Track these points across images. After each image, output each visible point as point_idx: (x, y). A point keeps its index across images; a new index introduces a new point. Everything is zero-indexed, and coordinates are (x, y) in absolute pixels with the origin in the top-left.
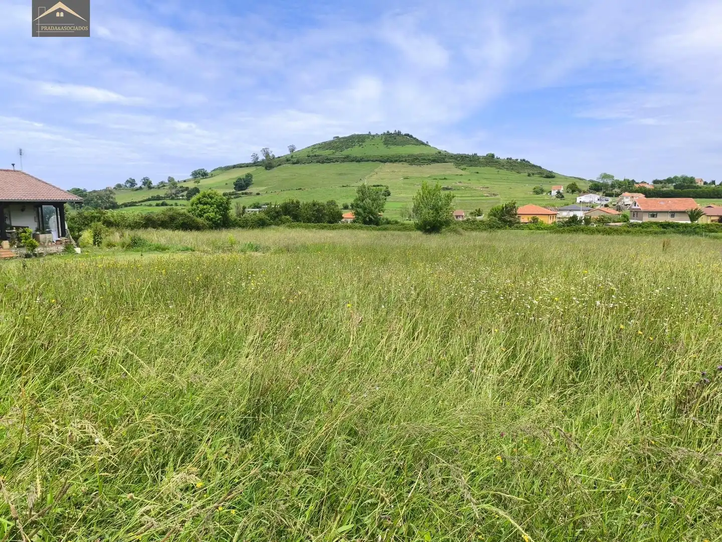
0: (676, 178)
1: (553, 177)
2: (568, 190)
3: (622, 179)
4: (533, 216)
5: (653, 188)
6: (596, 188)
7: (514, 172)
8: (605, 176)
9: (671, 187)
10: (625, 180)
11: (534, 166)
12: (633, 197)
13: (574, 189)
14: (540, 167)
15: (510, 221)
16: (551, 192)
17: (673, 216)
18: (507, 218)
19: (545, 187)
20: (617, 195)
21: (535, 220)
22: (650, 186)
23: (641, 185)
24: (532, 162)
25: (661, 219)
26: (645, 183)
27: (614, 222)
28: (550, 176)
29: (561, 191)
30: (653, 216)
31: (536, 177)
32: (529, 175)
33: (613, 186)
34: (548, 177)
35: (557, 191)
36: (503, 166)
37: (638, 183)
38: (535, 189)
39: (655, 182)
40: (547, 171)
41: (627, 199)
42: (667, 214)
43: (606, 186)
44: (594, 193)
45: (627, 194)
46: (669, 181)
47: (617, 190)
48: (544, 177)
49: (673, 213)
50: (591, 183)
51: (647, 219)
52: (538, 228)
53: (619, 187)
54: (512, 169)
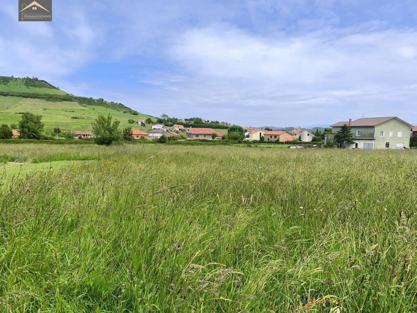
0: (194, 118)
1: (137, 114)
2: (147, 122)
3: (171, 118)
4: (142, 135)
5: (185, 122)
6: (160, 122)
7: (116, 110)
8: (165, 116)
9: (192, 122)
10: (173, 118)
11: (126, 107)
12: (179, 127)
13: (149, 121)
14: (130, 109)
15: (129, 139)
16: (138, 122)
17: (205, 136)
18: (128, 137)
19: (135, 120)
20: (171, 126)
21: (142, 138)
22: (184, 122)
23: (181, 121)
24: (125, 105)
25: (201, 138)
26: (182, 120)
27: (179, 139)
28: (135, 114)
29: (143, 122)
30: (197, 136)
31: (128, 114)
32: (124, 113)
33: (168, 121)
34: (134, 114)
35: (141, 122)
36: (109, 106)
37: (179, 120)
38: (129, 120)
39: (186, 120)
40: (134, 111)
41: (176, 128)
42: (202, 135)
43: (165, 120)
44: (160, 124)
45: (176, 125)
46: (191, 119)
47: (170, 123)
48: (133, 114)
50: (157, 119)
51: (195, 138)
52: (145, 142)
53: (171, 122)
54: (115, 108)
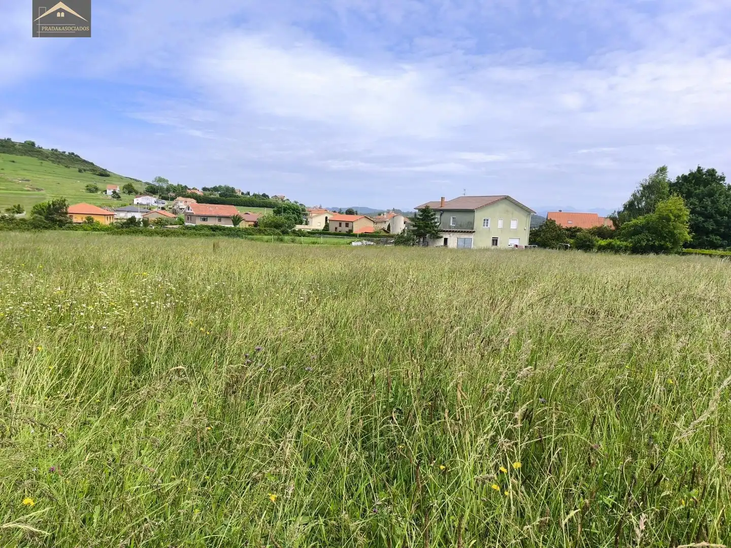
0: (220, 187)
1: (108, 176)
2: (124, 190)
3: (175, 184)
4: (88, 215)
5: (202, 194)
6: (152, 190)
7: (61, 166)
8: (160, 180)
9: (217, 195)
10: (178, 185)
11: (84, 161)
12: (186, 202)
13: (130, 190)
14: (92, 164)
15: (60, 221)
16: (106, 191)
17: (220, 220)
18: (56, 217)
19: (99, 186)
20: (173, 199)
21: (90, 221)
22: (200, 193)
23: (193, 191)
24: (83, 157)
25: (211, 223)
26: (196, 189)
27: (171, 224)
28: (104, 174)
29: (117, 191)
30: (204, 220)
31: (89, 174)
32: (80, 171)
33: (168, 190)
34: (101, 175)
35: (112, 191)
36: (47, 157)
37: (190, 189)
38: (87, 186)
39: (204, 189)
40: (101, 168)
41: (182, 203)
42: (214, 218)
43: (161, 188)
44: (151, 196)
45: (180, 198)
46: (215, 189)
47: (172, 194)
48: (98, 175)
49: (220, 218)
50: (147, 186)
51: (199, 222)
52: (94, 229)
53: (174, 192)
54: (59, 162)
